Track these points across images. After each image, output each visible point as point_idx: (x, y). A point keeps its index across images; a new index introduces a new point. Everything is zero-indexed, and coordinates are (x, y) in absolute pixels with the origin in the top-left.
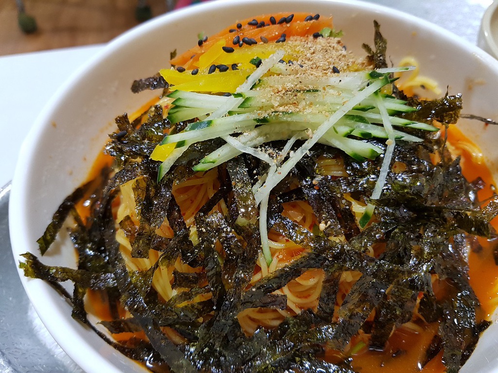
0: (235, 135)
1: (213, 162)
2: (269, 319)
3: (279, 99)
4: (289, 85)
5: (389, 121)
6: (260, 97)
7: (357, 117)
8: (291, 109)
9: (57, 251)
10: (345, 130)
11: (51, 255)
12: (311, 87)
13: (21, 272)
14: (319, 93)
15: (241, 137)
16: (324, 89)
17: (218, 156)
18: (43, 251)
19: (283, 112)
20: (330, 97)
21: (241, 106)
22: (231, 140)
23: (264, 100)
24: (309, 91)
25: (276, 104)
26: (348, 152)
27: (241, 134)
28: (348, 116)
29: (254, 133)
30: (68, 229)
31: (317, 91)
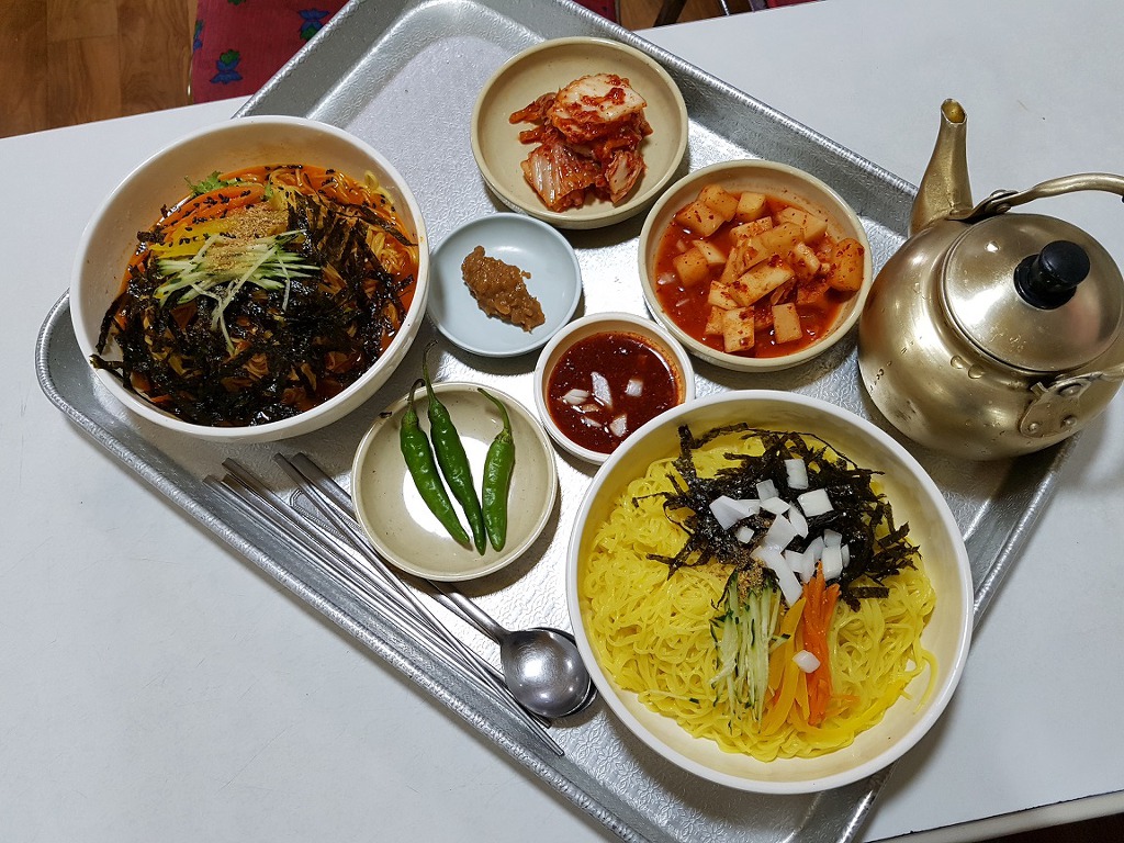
0: (197, 283)
1: (187, 299)
2: (247, 383)
3: (218, 262)
5: (284, 266)
6: (207, 262)
7: (267, 267)
8: (227, 267)
9: (109, 351)
10: (260, 276)
11: (105, 354)
12: (237, 253)
13: (92, 366)
14: (242, 256)
15: (201, 285)
16: (245, 253)
17: (189, 295)
18: (100, 352)
19: (221, 269)
20: (249, 257)
22: (194, 286)
23: (209, 264)
24: (235, 255)
25: (216, 265)
26: (265, 287)
28: (260, 267)
29: (208, 281)
30: (112, 334)
31: (240, 254)
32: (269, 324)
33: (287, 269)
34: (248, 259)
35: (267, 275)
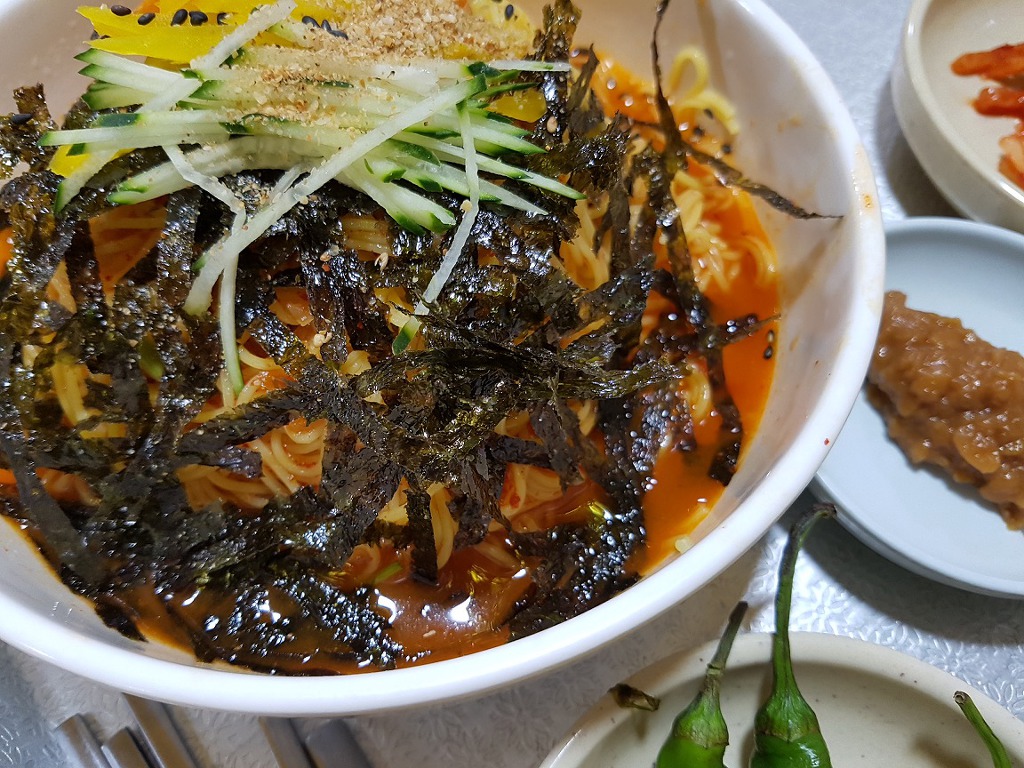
0: (186, 148)
1: (141, 191)
2: (250, 494)
3: (269, 90)
4: (294, 68)
5: (474, 162)
6: (235, 83)
7: (416, 147)
8: (290, 113)
10: (386, 168)
12: (336, 77)
14: (350, 91)
15: (195, 155)
16: (362, 83)
17: (151, 182)
19: (270, 117)
20: (369, 100)
21: (197, 93)
22: (175, 154)
23: (239, 90)
24: (329, 84)
25: (261, 100)
26: (392, 211)
27: (197, 146)
28: (394, 142)
29: (224, 149)
31: (346, 85)
32: (370, 332)
33: (482, 174)
34: (366, 105)
35: (412, 176)
